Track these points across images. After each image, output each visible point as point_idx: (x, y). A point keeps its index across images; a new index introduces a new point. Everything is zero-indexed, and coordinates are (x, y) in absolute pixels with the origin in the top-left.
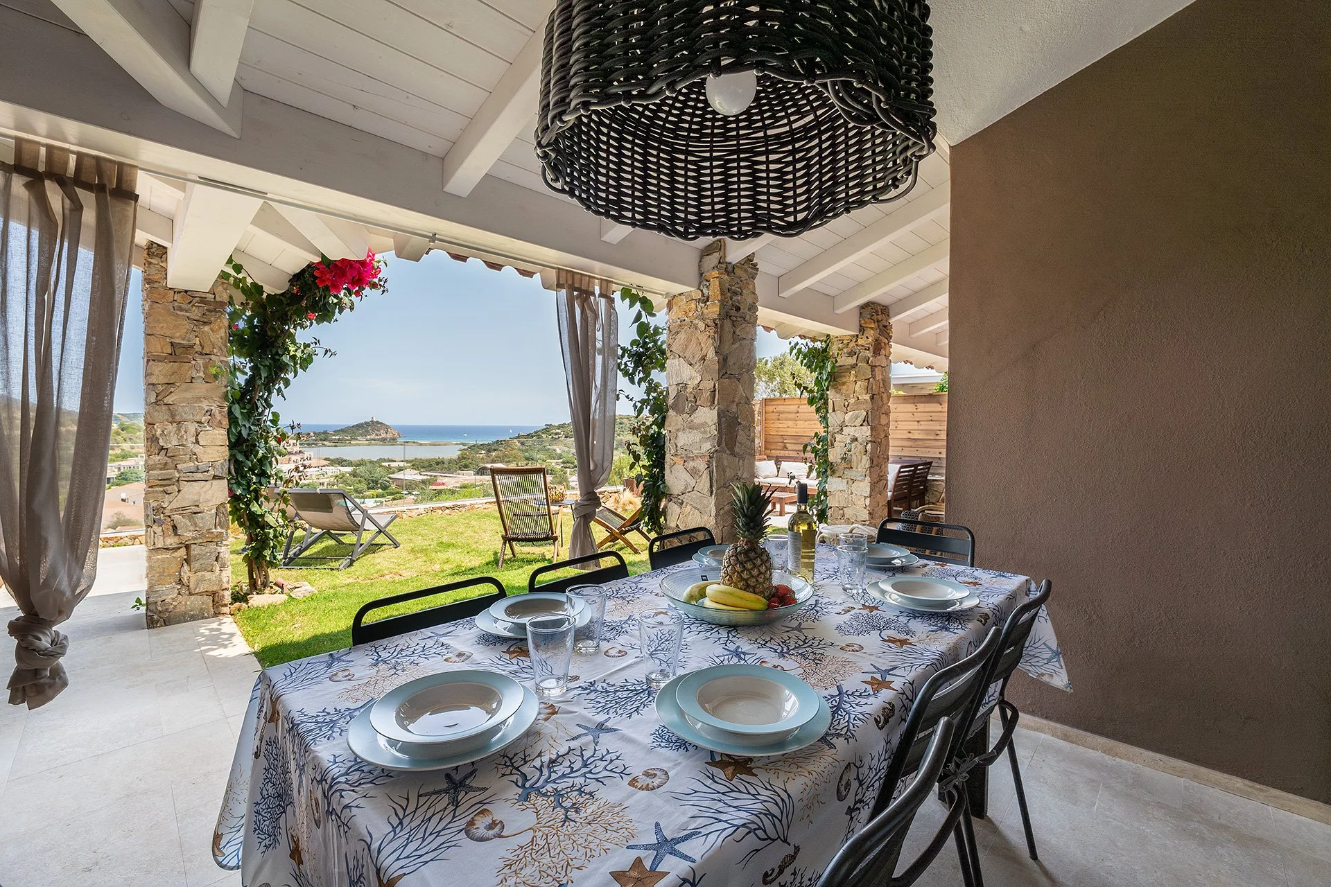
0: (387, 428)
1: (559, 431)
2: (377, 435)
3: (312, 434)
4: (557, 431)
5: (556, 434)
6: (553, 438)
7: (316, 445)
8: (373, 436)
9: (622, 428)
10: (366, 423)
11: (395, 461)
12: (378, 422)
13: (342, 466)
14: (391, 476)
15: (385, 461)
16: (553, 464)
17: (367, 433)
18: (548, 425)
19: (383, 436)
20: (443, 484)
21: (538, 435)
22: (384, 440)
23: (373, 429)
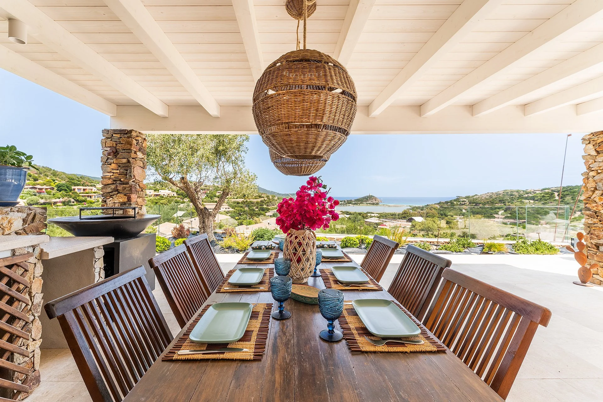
0: (376, 198)
1: (466, 200)
2: (371, 201)
3: (346, 201)
4: (464, 200)
5: (463, 201)
6: (461, 204)
7: (346, 205)
9: (512, 198)
10: (367, 196)
11: (373, 213)
13: (347, 215)
14: (366, 220)
15: (369, 213)
16: (458, 218)
17: (368, 200)
18: (458, 197)
19: (374, 202)
20: (385, 225)
21: (451, 202)
22: (373, 204)
23: (370, 199)
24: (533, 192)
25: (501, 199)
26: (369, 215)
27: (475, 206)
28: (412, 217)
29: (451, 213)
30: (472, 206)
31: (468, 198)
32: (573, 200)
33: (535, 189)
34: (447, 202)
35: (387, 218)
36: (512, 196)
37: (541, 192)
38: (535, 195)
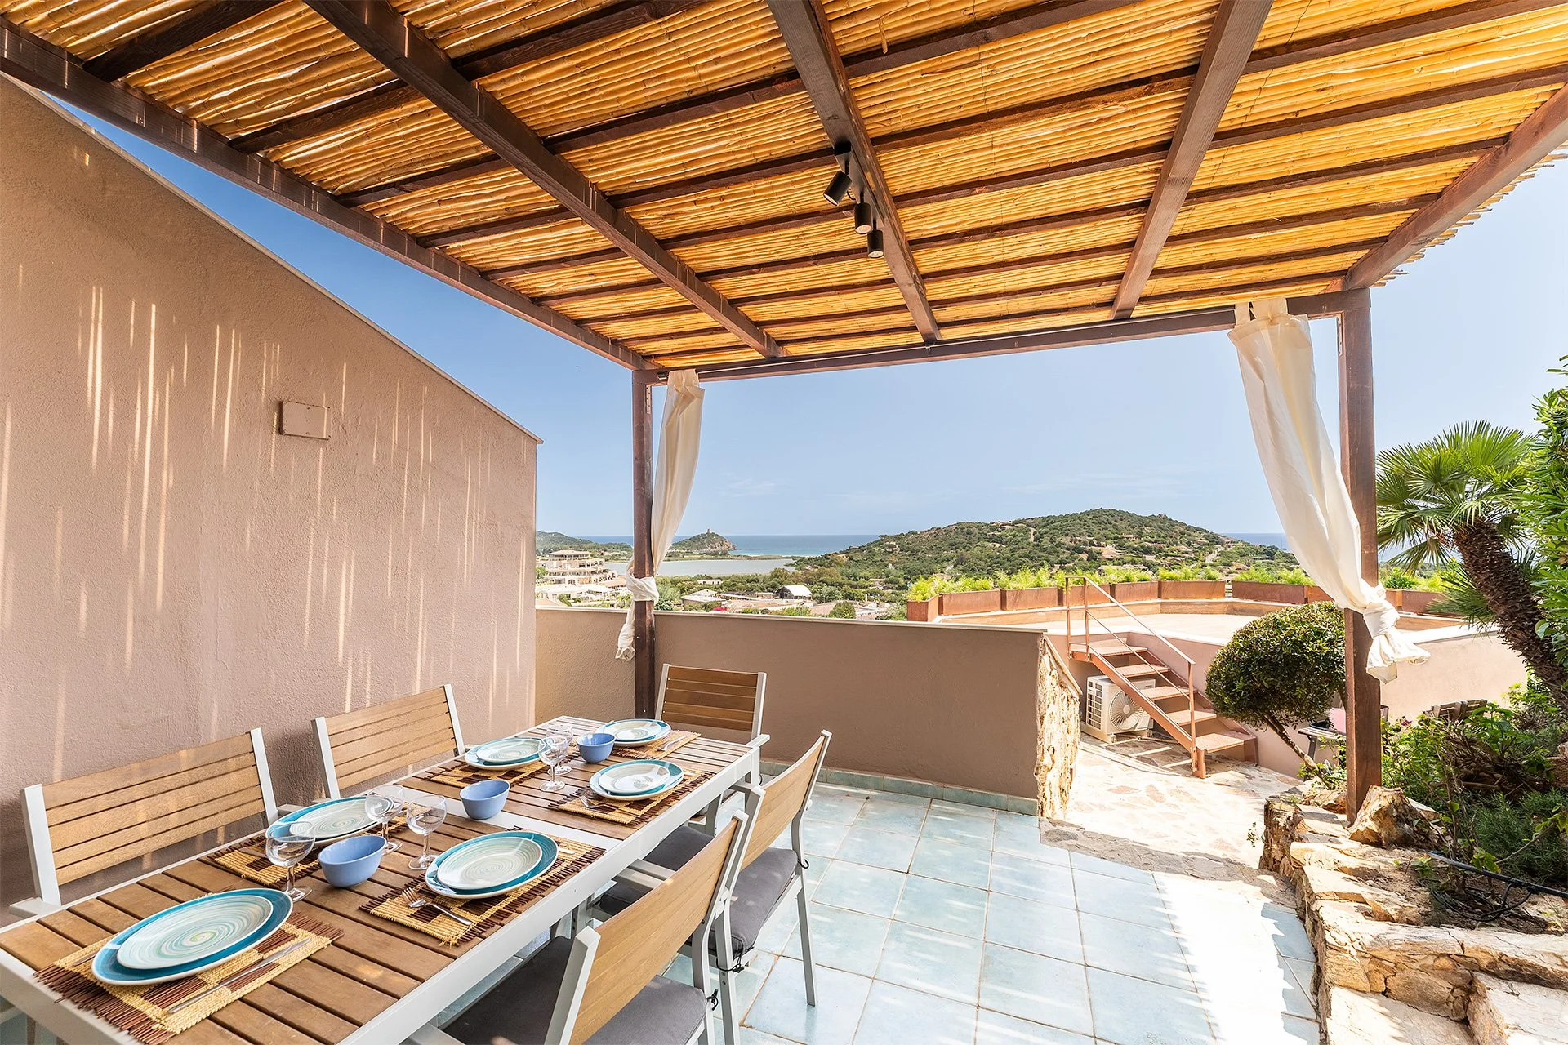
0: (722, 540)
1: (895, 543)
2: (712, 547)
4: (892, 542)
5: (890, 546)
6: (886, 551)
8: (708, 549)
9: (970, 538)
10: (702, 535)
11: (711, 578)
12: (713, 534)
14: (686, 597)
15: (702, 577)
16: (876, 584)
17: (703, 546)
18: (882, 536)
19: (718, 549)
20: (726, 609)
21: (869, 548)
22: (715, 554)
23: (709, 543)
24: (1001, 528)
25: (953, 541)
26: (701, 581)
27: (909, 555)
28: (788, 587)
29: (867, 574)
30: (906, 555)
31: (899, 539)
32: (1052, 543)
33: (1005, 522)
34: (861, 549)
35: (734, 590)
36: (969, 536)
37: (1011, 527)
38: (1003, 532)
